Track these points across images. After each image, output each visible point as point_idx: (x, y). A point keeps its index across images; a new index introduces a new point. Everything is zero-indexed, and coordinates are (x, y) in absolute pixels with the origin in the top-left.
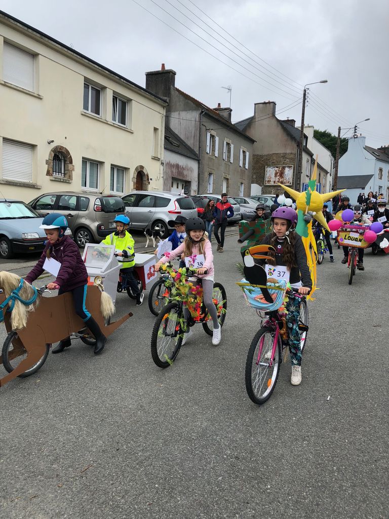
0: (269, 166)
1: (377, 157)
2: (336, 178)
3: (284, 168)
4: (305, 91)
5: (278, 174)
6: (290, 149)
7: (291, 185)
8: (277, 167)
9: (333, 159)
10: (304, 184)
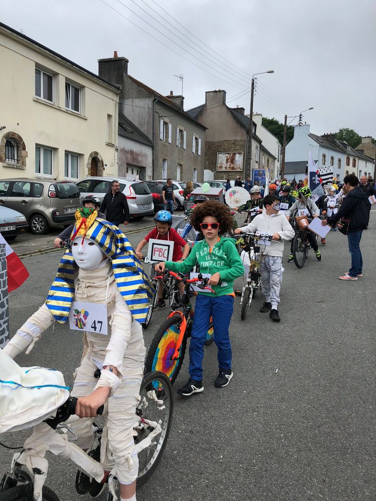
0: (221, 152)
1: (321, 144)
2: (283, 164)
3: (234, 154)
4: (253, 80)
5: (229, 160)
6: (240, 136)
7: (242, 170)
8: (228, 154)
9: (281, 146)
10: (253, 169)
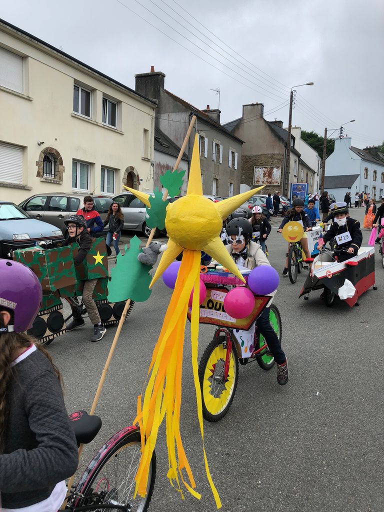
0: (257, 166)
1: (363, 157)
2: (323, 178)
3: (272, 168)
4: (292, 93)
5: (267, 174)
6: (278, 150)
7: (280, 185)
8: (266, 168)
9: (320, 159)
10: (291, 184)
